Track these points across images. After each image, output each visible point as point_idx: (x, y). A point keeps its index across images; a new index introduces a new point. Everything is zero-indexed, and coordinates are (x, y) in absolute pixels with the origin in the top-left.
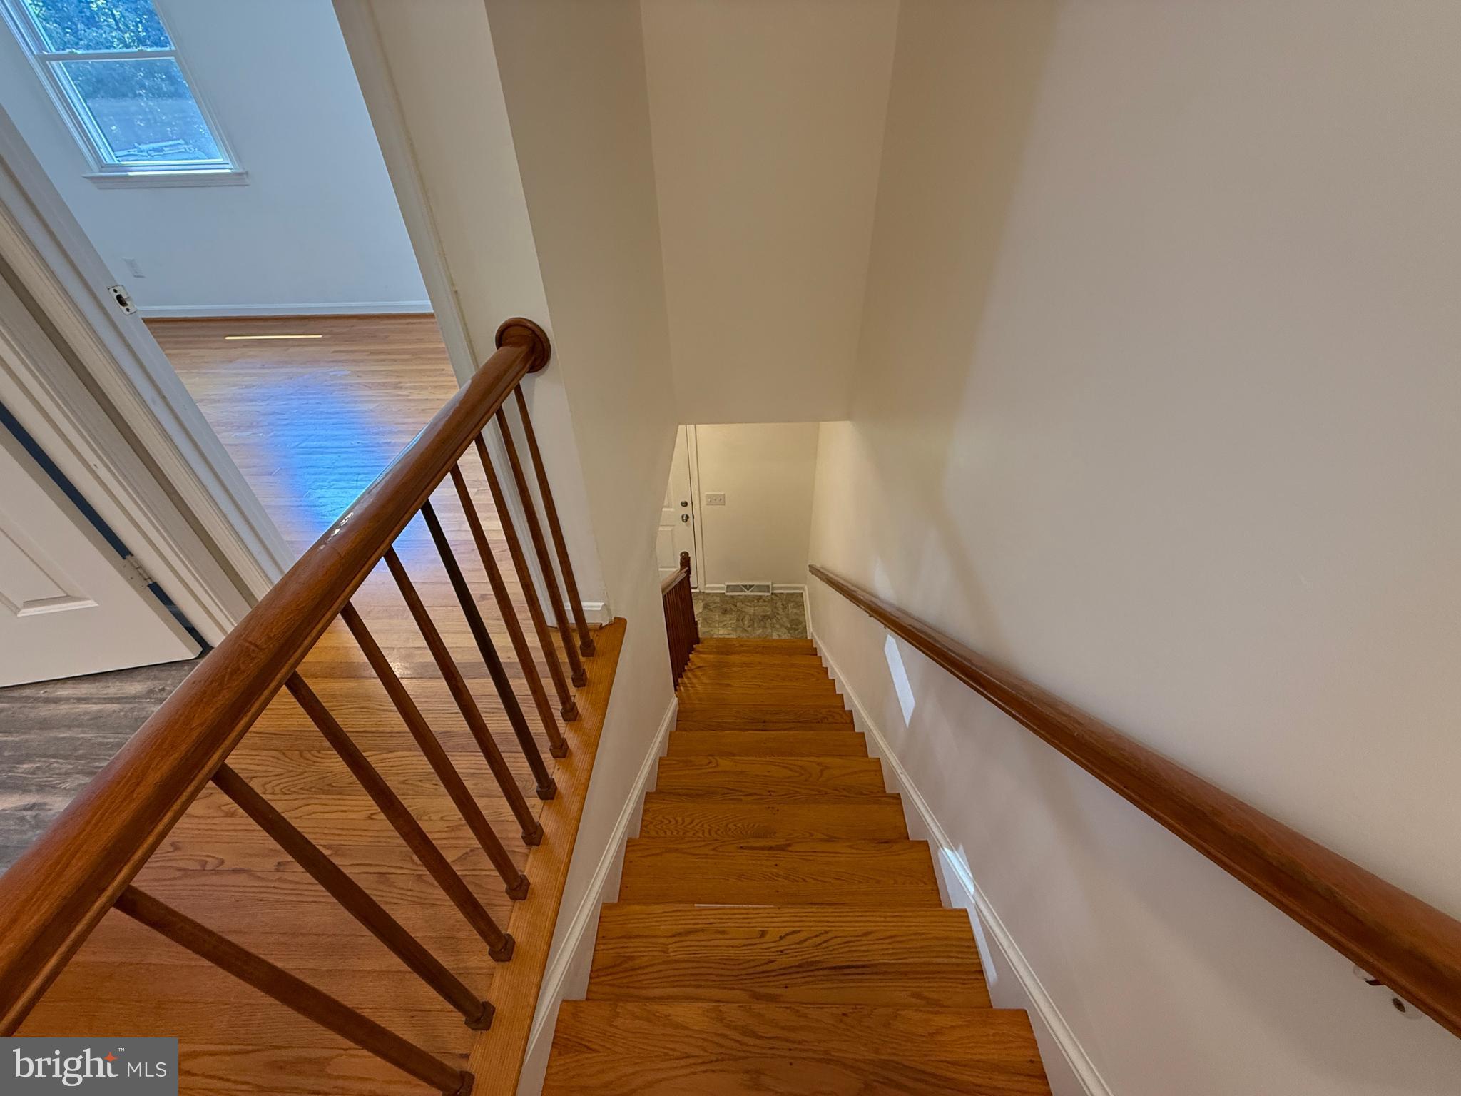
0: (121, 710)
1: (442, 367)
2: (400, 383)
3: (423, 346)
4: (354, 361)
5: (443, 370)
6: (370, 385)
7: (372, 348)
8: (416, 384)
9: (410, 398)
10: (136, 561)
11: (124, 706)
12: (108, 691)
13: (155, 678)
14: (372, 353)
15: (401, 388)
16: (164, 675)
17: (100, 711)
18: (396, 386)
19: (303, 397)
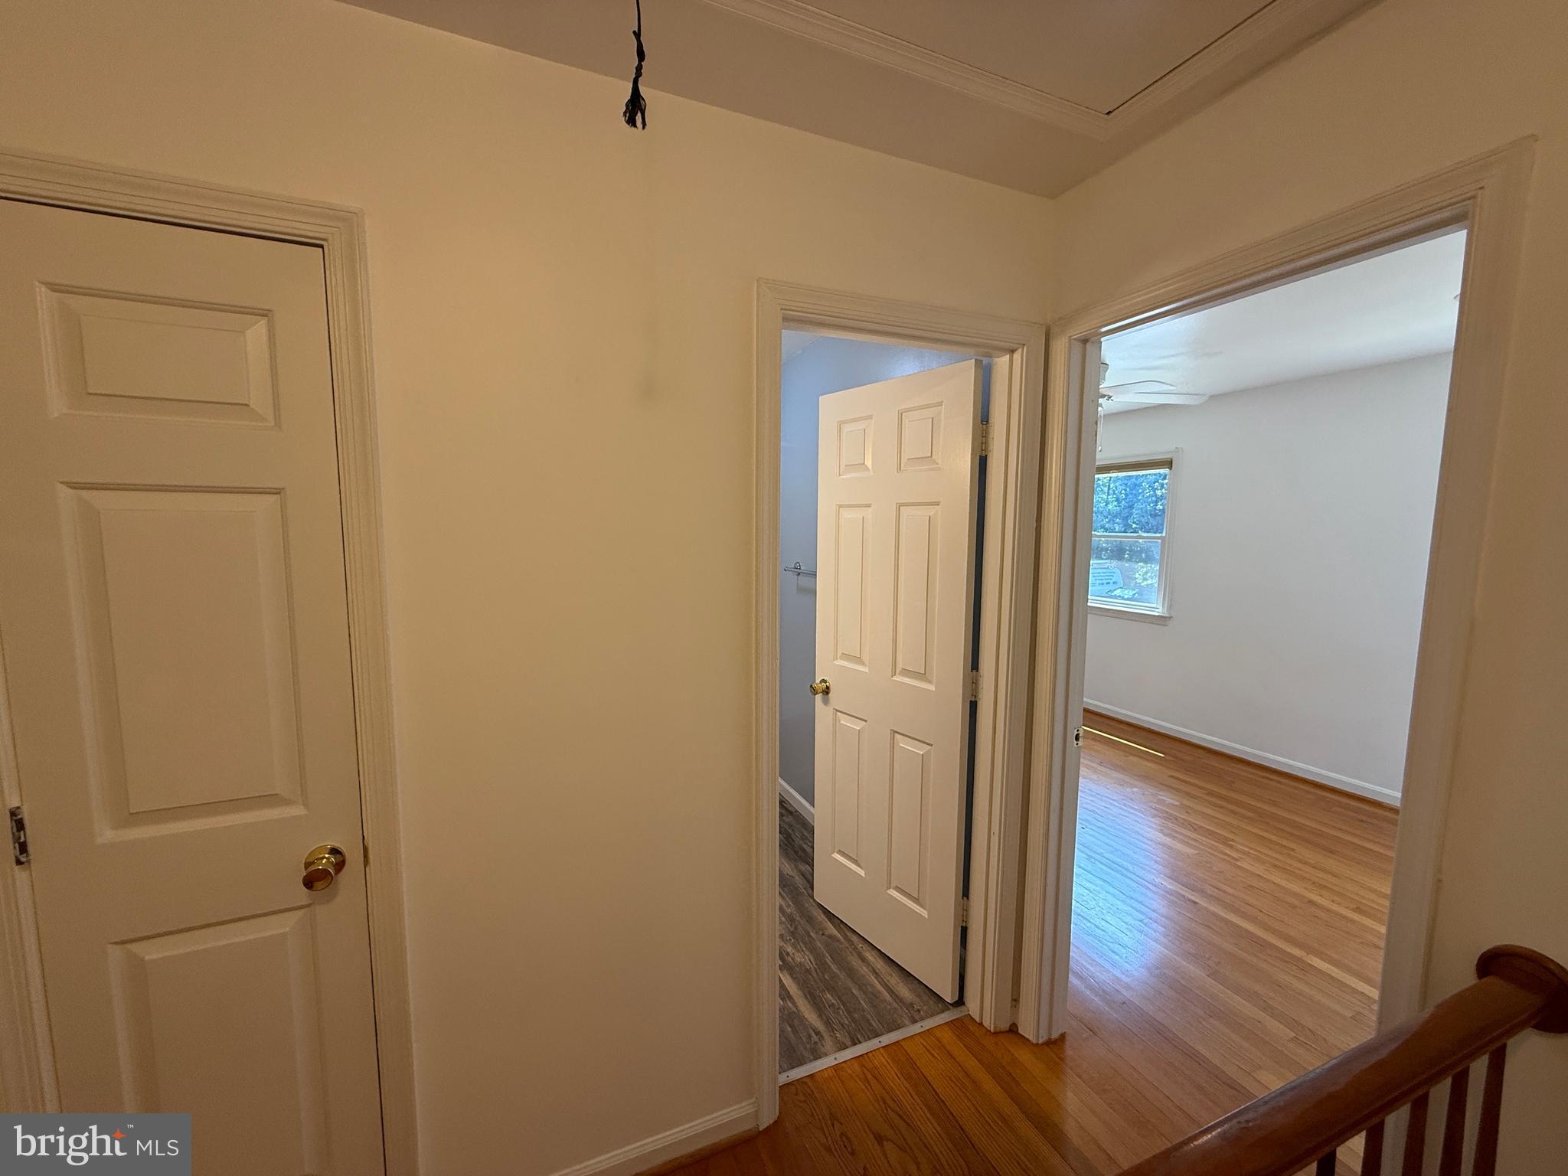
0: (890, 1004)
1: (1293, 846)
2: (1233, 840)
3: (1273, 810)
4: (1188, 794)
5: (1293, 850)
6: (1195, 827)
7: (1210, 786)
8: (1252, 852)
9: (1238, 863)
10: (968, 906)
11: (894, 1003)
12: (889, 978)
13: (919, 996)
14: (1210, 793)
15: (1231, 846)
16: (926, 998)
17: (879, 992)
18: (1225, 841)
19: (1125, 808)
